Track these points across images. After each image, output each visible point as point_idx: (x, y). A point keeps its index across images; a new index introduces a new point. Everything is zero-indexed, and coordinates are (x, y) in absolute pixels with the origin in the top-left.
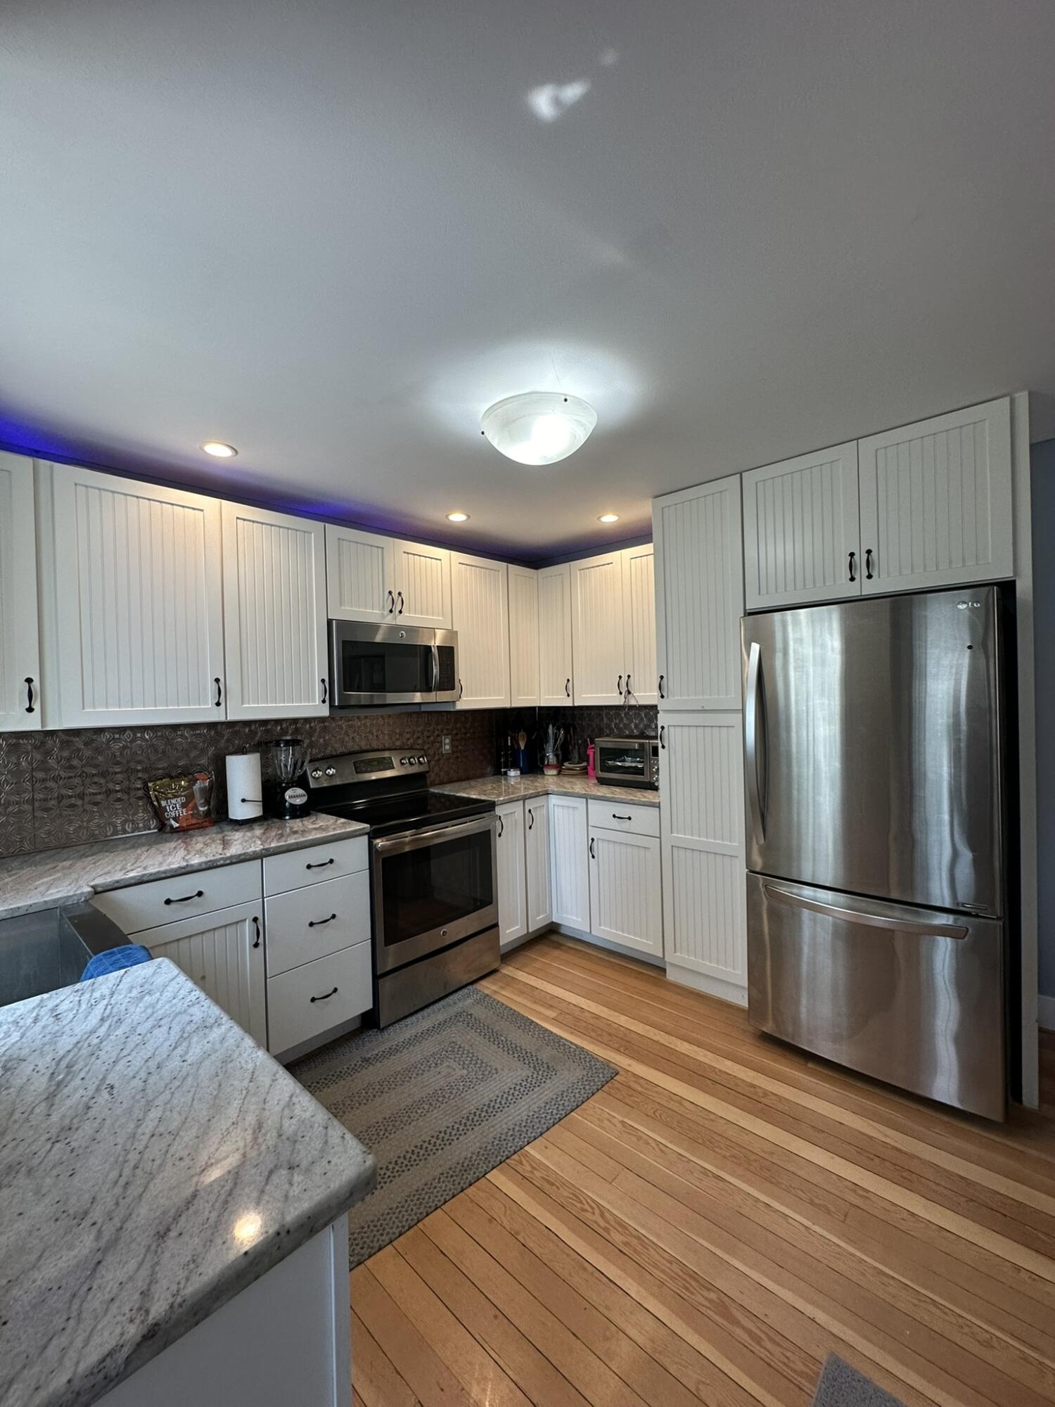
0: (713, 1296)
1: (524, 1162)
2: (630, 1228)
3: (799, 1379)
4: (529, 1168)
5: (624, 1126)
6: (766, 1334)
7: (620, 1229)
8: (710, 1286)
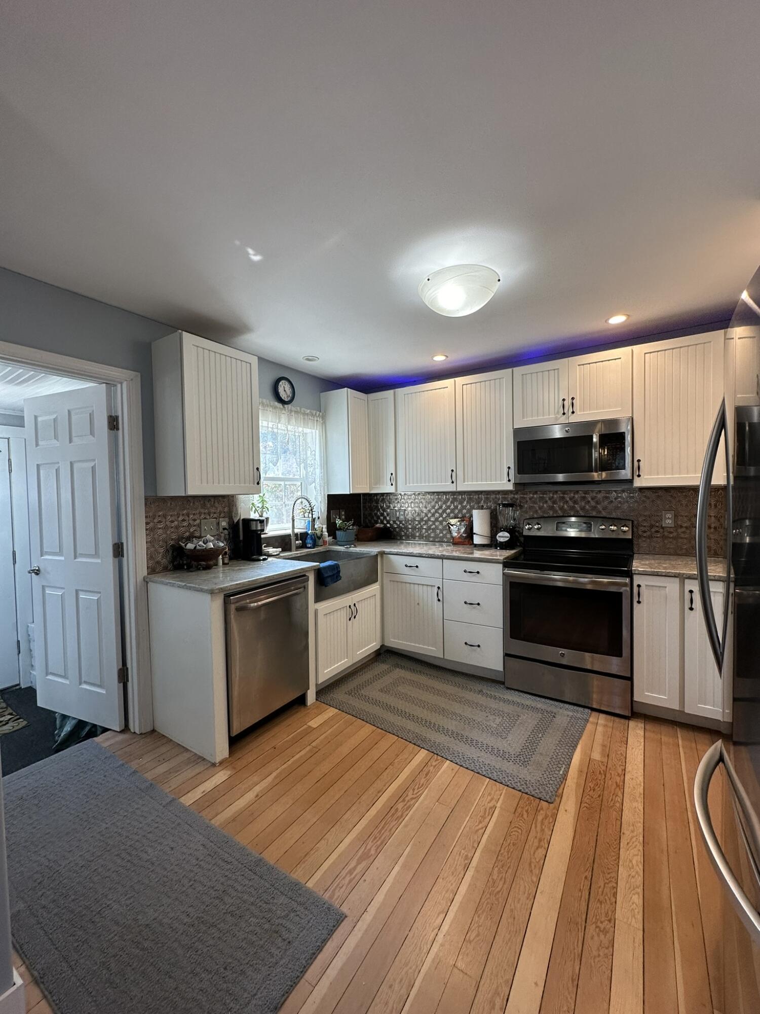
0: (373, 852)
1: (437, 762)
2: (407, 812)
3: (331, 891)
4: (434, 764)
5: (491, 808)
6: (354, 878)
7: (405, 807)
8: (378, 851)
